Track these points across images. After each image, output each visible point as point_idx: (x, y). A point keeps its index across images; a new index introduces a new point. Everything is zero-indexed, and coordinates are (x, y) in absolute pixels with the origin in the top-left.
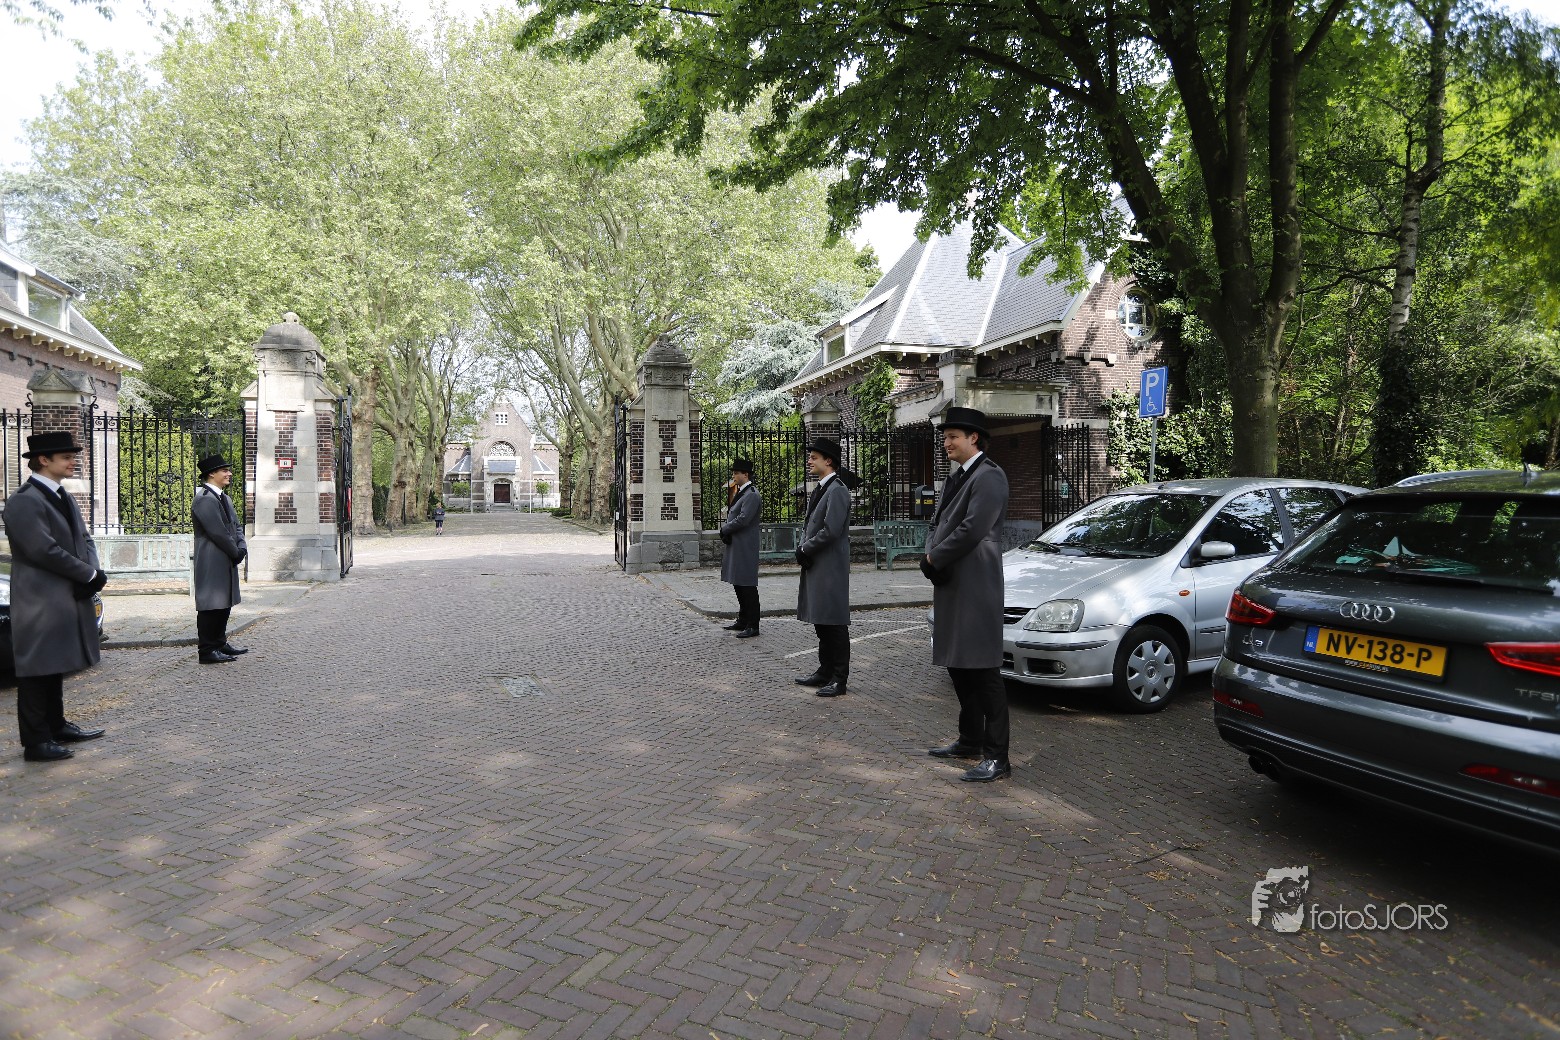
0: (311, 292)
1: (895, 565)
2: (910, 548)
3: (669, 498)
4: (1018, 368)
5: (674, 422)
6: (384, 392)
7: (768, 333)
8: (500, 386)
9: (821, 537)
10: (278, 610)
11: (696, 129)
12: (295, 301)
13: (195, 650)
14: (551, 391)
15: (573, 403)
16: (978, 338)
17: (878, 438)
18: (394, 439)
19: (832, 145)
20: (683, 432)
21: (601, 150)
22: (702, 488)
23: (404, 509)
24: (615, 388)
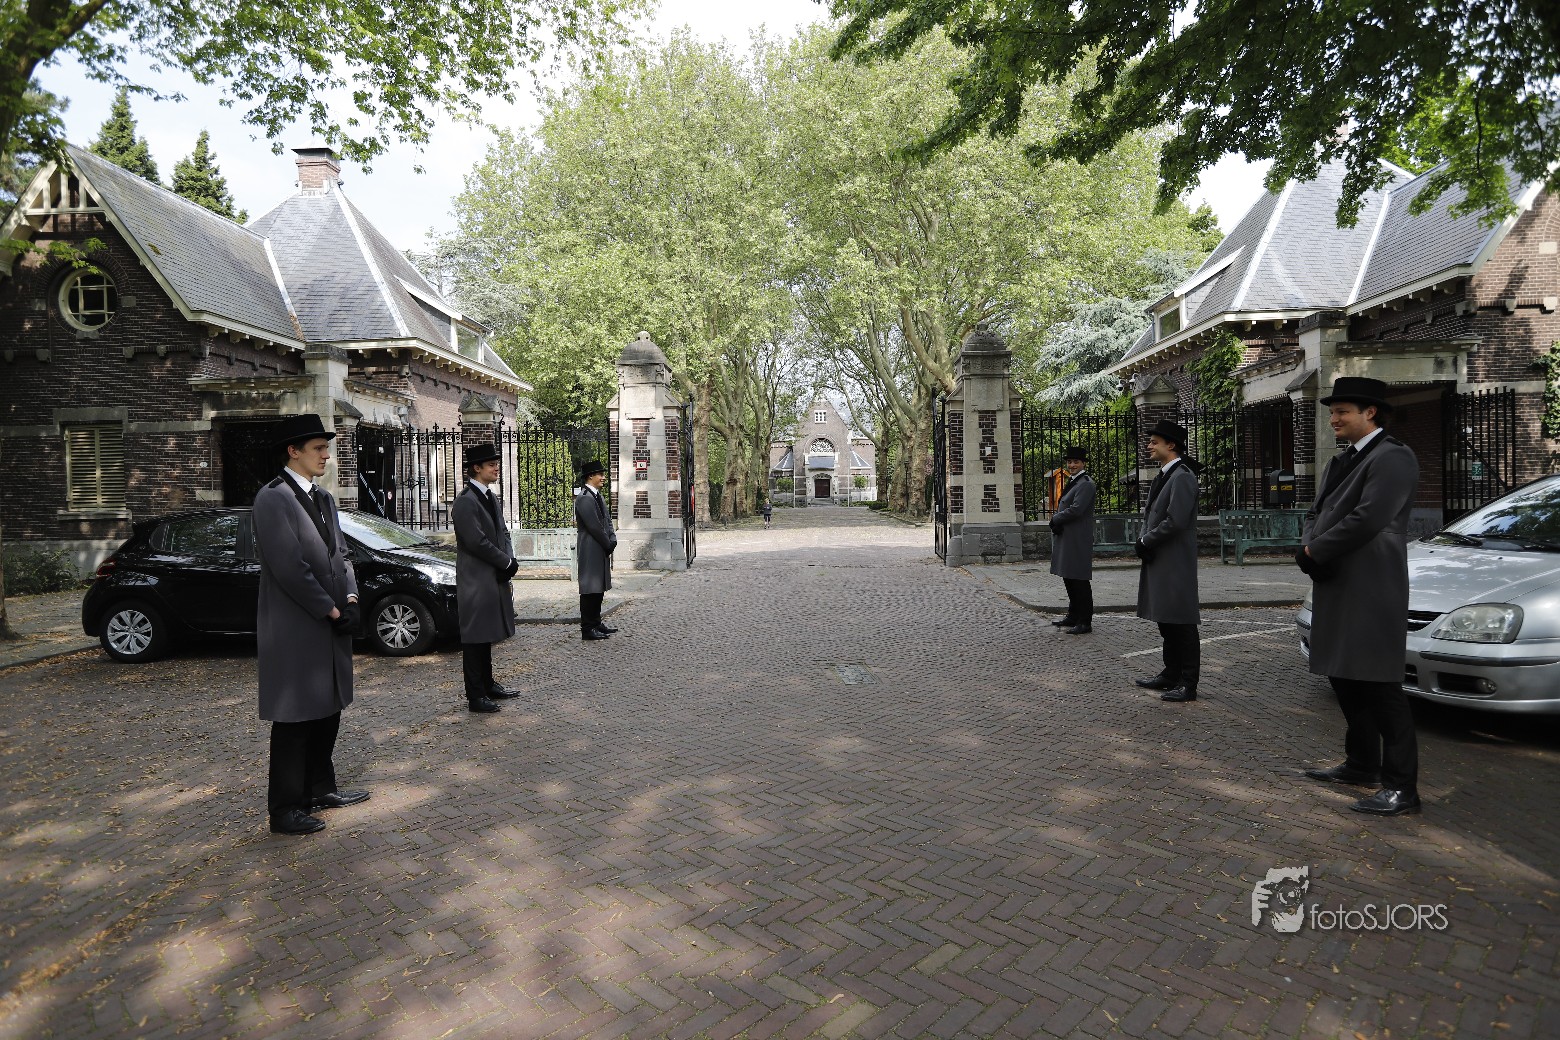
0: (656, 311)
1: (1247, 560)
2: (1266, 541)
3: (990, 491)
4: (1407, 327)
5: (994, 412)
6: (717, 398)
7: (1091, 313)
8: (820, 386)
9: (1164, 528)
10: (639, 596)
11: (1014, 108)
12: (645, 321)
14: (866, 388)
15: (888, 398)
16: (1350, 297)
17: (1223, 419)
18: (726, 440)
19: (1164, 99)
20: (1003, 422)
21: (916, 143)
22: (1024, 479)
23: (735, 504)
24: (930, 380)
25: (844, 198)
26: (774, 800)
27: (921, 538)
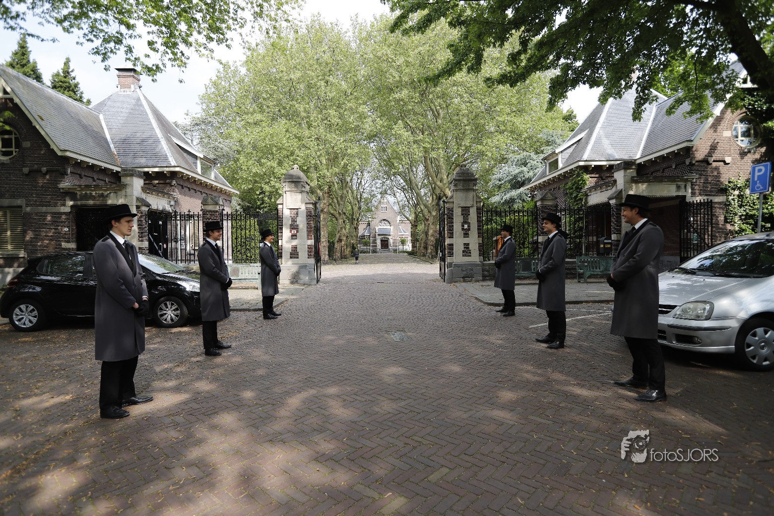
0: (302, 155)
1: (588, 280)
2: (598, 271)
3: (467, 246)
4: (664, 170)
5: (469, 207)
6: (332, 199)
7: (516, 160)
8: (383, 193)
9: (550, 265)
10: (292, 297)
11: (479, 59)
12: (296, 160)
13: (261, 313)
14: (407, 195)
15: (417, 200)
16: (638, 155)
17: (578, 212)
18: (337, 220)
19: (551, 57)
20: (473, 213)
21: (432, 75)
22: (483, 241)
23: (341, 252)
24: (438, 191)
25: (397, 101)
26: (359, 398)
27: (433, 269)
